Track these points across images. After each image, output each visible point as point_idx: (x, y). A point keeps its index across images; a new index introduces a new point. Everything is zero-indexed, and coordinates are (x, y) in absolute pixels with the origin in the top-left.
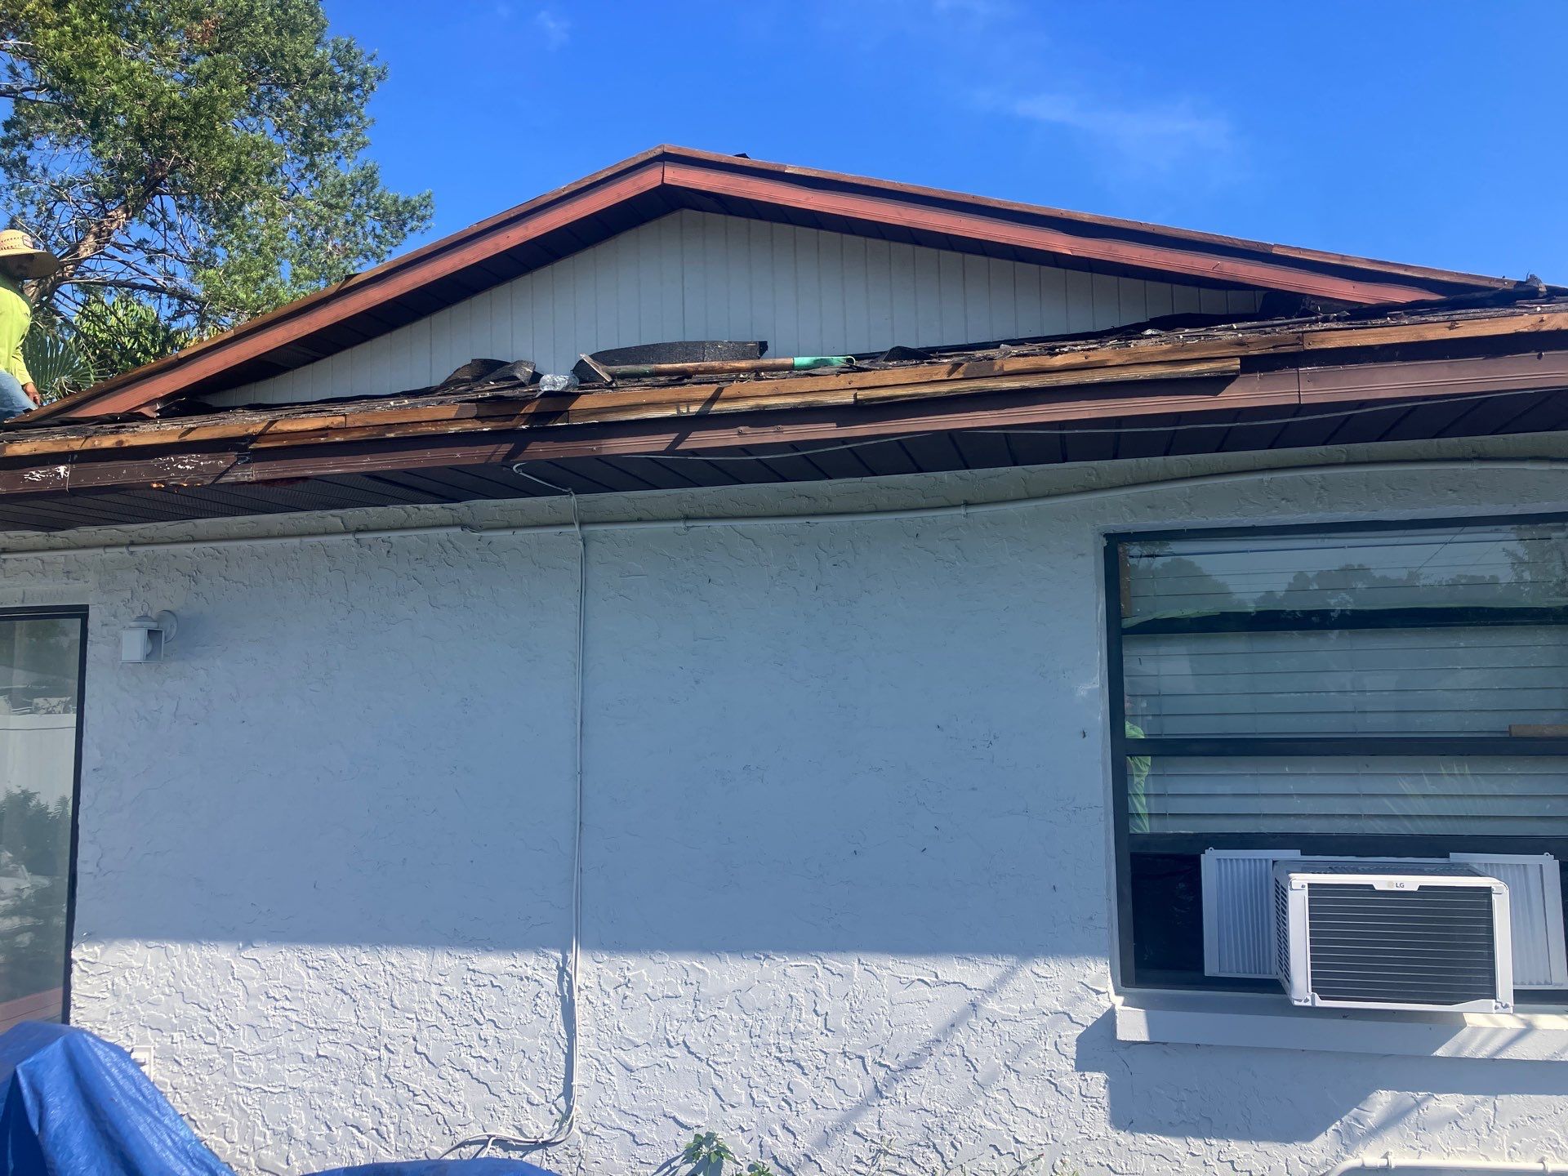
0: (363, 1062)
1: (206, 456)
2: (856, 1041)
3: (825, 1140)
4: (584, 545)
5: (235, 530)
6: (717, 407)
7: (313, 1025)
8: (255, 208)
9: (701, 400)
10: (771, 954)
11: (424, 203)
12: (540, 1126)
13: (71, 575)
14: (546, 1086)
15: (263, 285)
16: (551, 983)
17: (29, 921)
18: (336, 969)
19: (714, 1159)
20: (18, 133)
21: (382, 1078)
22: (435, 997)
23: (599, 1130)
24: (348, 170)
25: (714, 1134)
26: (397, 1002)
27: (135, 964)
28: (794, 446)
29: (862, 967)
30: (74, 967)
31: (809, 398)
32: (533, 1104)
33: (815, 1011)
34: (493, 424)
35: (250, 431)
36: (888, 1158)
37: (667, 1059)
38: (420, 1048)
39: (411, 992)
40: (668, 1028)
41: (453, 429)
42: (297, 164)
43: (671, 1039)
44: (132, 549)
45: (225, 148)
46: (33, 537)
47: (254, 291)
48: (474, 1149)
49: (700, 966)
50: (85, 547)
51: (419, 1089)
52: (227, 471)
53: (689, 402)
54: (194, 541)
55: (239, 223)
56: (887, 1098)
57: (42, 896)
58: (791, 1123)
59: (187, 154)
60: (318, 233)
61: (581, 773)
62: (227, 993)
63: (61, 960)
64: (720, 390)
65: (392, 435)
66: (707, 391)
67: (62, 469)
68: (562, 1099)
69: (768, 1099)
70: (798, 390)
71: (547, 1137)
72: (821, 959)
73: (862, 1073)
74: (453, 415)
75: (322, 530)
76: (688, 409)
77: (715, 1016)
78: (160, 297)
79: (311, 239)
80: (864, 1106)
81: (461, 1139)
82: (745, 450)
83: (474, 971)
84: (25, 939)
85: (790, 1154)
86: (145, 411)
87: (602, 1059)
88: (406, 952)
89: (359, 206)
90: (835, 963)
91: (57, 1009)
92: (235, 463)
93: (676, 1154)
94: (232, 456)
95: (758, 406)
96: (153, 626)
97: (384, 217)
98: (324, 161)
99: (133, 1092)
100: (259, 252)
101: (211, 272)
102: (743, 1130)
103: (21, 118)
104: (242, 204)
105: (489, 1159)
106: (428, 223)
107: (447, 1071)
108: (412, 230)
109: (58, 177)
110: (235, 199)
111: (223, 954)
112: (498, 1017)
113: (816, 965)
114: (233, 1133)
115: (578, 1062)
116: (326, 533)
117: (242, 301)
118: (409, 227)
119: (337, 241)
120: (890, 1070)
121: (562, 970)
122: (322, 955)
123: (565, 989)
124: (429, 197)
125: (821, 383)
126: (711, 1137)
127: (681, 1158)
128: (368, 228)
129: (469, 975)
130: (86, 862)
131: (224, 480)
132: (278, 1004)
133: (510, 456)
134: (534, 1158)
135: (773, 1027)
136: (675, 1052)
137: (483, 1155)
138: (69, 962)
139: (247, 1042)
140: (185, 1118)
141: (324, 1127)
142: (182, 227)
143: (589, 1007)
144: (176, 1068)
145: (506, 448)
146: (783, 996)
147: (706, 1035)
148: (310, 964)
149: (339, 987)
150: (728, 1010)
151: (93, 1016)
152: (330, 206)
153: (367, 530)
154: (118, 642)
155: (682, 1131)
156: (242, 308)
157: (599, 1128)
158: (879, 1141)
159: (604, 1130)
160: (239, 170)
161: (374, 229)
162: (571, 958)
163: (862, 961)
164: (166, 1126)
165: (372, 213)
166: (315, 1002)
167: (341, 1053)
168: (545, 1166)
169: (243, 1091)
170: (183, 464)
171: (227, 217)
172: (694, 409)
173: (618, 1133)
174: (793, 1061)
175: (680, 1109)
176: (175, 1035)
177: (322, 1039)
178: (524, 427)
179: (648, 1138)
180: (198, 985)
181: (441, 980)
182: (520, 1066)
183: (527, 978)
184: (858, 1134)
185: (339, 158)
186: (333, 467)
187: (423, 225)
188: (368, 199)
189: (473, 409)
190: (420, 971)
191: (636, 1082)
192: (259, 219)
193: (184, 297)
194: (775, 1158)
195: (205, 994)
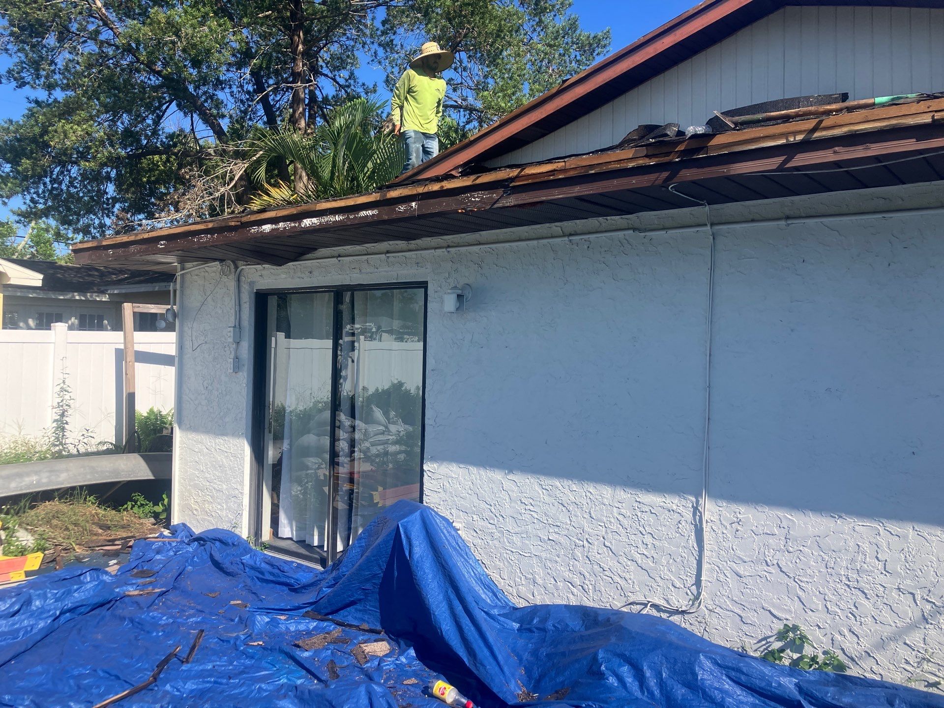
0: (574, 547)
1: (487, 192)
2: (908, 582)
3: (882, 645)
4: (714, 238)
5: (501, 237)
6: (817, 135)
7: (546, 522)
8: (508, 52)
9: (805, 131)
10: (843, 515)
11: (606, 36)
12: (680, 601)
13: (419, 265)
14: (685, 578)
15: (514, 98)
16: (689, 515)
17: (403, 448)
18: (559, 492)
19: (798, 642)
20: (389, 26)
21: (585, 558)
22: (616, 515)
23: (718, 610)
24: (561, 22)
25: (798, 626)
26: (593, 515)
27: (454, 476)
28: (877, 159)
29: (916, 533)
30: (425, 473)
31: (894, 122)
32: (675, 587)
33: (877, 558)
34: (657, 159)
35: (511, 175)
36: (930, 664)
37: (765, 573)
38: (607, 544)
39: (601, 510)
40: (766, 553)
41: (631, 165)
42: (532, 23)
43: (769, 561)
44: (449, 249)
45: (493, 18)
46: (401, 244)
47: (509, 102)
48: (639, 607)
49: (790, 517)
50: (425, 249)
51: (606, 567)
52: (498, 200)
53: (795, 133)
54: (480, 244)
55: (500, 62)
56: (931, 624)
57: (409, 435)
58: (855, 629)
59: (473, 24)
60: (544, 63)
61: (709, 387)
62: (500, 497)
63: (418, 469)
64: (821, 122)
65: (593, 172)
66: (810, 124)
67: (413, 204)
68: (694, 587)
69: (839, 611)
70: (884, 116)
71: (684, 608)
72: (883, 524)
73: (913, 605)
74: (631, 156)
75: (550, 235)
76: (795, 138)
77: (801, 551)
78: (459, 111)
79: (540, 68)
80: (913, 627)
81: (631, 600)
82: (837, 164)
83: (639, 502)
84: (402, 457)
85: (854, 648)
86: (453, 173)
87: (721, 566)
88: (599, 486)
89: (567, 43)
90: (894, 527)
91: (418, 494)
92: (502, 196)
93: (770, 634)
94: (501, 191)
95: (849, 131)
96: (460, 292)
97: (581, 48)
98: (547, 18)
99: (454, 544)
100: (511, 78)
101: (486, 93)
102: (819, 628)
103: (390, 18)
104: (502, 51)
105: (647, 615)
106: (608, 49)
107: (623, 560)
108: (598, 54)
109: (409, 48)
110: (498, 48)
111: (497, 475)
112: (654, 532)
113: (879, 527)
114: (504, 574)
115: (705, 566)
116: (552, 237)
117: (503, 109)
118: (596, 52)
119: (554, 67)
120: (935, 605)
121: (695, 509)
122: (550, 482)
123: (698, 521)
124: (608, 32)
125: (904, 110)
126: (795, 628)
127: (774, 637)
128: (573, 56)
129: (636, 504)
130: (429, 419)
131: (496, 206)
132: (527, 507)
133: (668, 180)
134: (676, 619)
135: (844, 564)
136: (771, 569)
137: (644, 612)
138: (422, 471)
139: (510, 525)
140: (480, 562)
141: (552, 580)
142: (470, 69)
143: (712, 533)
144: (475, 534)
145: (665, 175)
146: (852, 544)
147: (794, 561)
148: (544, 487)
149: (560, 502)
150: (809, 548)
151: (434, 501)
152: (550, 46)
153: (576, 234)
154: (442, 302)
155: (775, 620)
156: (503, 112)
157: (718, 608)
158: (924, 652)
159: (722, 610)
160: (500, 30)
161: (576, 56)
162: (701, 501)
163: (916, 528)
164: (471, 564)
165: (575, 46)
166: (547, 509)
167: (562, 540)
168: (683, 625)
169: (510, 552)
170: (475, 198)
171: (493, 59)
172: (799, 138)
173: (731, 614)
174: (859, 589)
175: (774, 606)
176: (474, 516)
177: (551, 530)
178: (677, 160)
179: (751, 621)
180: (485, 491)
181: (620, 505)
182: (668, 563)
183: (673, 511)
184: (908, 645)
185: (555, 16)
186: (557, 194)
187: (605, 50)
188: (572, 38)
189: (643, 151)
190: (607, 498)
191: (744, 584)
192: (511, 59)
193: (471, 109)
194: (843, 649)
195: (489, 497)
